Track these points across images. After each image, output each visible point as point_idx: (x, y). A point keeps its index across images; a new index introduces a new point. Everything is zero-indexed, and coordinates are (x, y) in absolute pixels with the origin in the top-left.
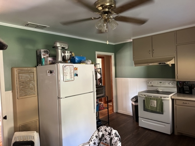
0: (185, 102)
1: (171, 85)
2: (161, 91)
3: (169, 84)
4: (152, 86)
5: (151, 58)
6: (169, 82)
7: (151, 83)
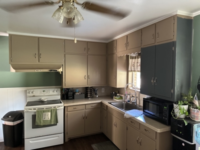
0: (75, 107)
1: (55, 93)
2: (46, 100)
3: (54, 92)
4: (34, 96)
5: (37, 63)
6: (53, 89)
7: (32, 92)
